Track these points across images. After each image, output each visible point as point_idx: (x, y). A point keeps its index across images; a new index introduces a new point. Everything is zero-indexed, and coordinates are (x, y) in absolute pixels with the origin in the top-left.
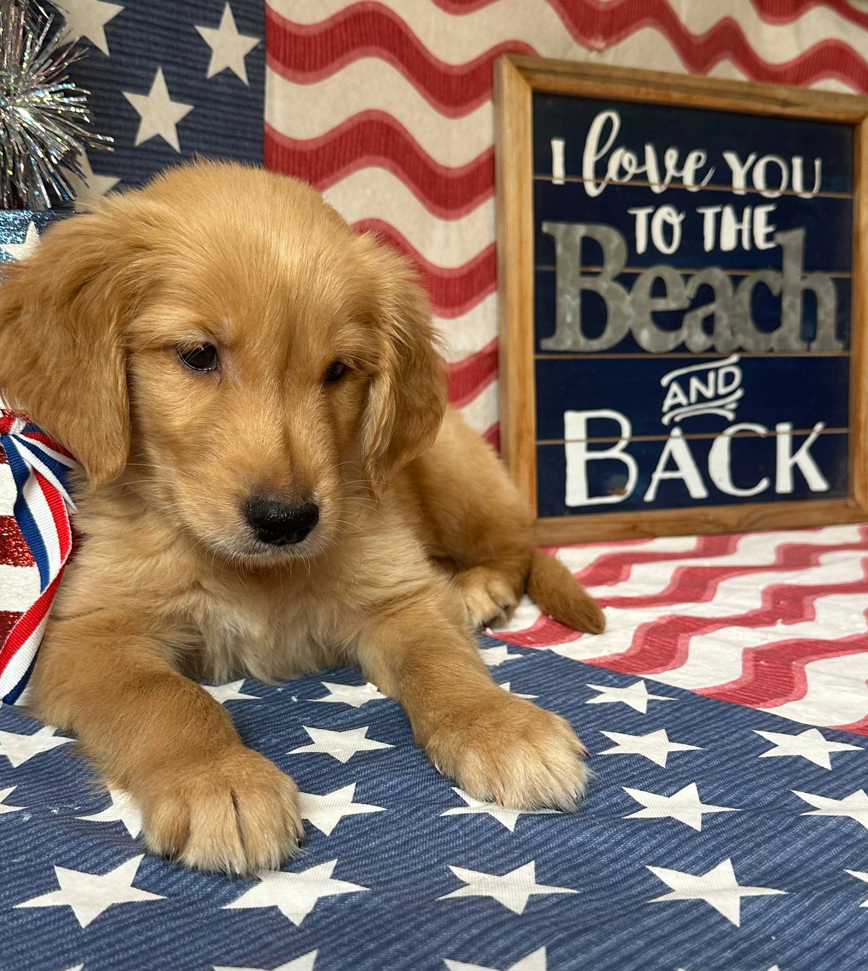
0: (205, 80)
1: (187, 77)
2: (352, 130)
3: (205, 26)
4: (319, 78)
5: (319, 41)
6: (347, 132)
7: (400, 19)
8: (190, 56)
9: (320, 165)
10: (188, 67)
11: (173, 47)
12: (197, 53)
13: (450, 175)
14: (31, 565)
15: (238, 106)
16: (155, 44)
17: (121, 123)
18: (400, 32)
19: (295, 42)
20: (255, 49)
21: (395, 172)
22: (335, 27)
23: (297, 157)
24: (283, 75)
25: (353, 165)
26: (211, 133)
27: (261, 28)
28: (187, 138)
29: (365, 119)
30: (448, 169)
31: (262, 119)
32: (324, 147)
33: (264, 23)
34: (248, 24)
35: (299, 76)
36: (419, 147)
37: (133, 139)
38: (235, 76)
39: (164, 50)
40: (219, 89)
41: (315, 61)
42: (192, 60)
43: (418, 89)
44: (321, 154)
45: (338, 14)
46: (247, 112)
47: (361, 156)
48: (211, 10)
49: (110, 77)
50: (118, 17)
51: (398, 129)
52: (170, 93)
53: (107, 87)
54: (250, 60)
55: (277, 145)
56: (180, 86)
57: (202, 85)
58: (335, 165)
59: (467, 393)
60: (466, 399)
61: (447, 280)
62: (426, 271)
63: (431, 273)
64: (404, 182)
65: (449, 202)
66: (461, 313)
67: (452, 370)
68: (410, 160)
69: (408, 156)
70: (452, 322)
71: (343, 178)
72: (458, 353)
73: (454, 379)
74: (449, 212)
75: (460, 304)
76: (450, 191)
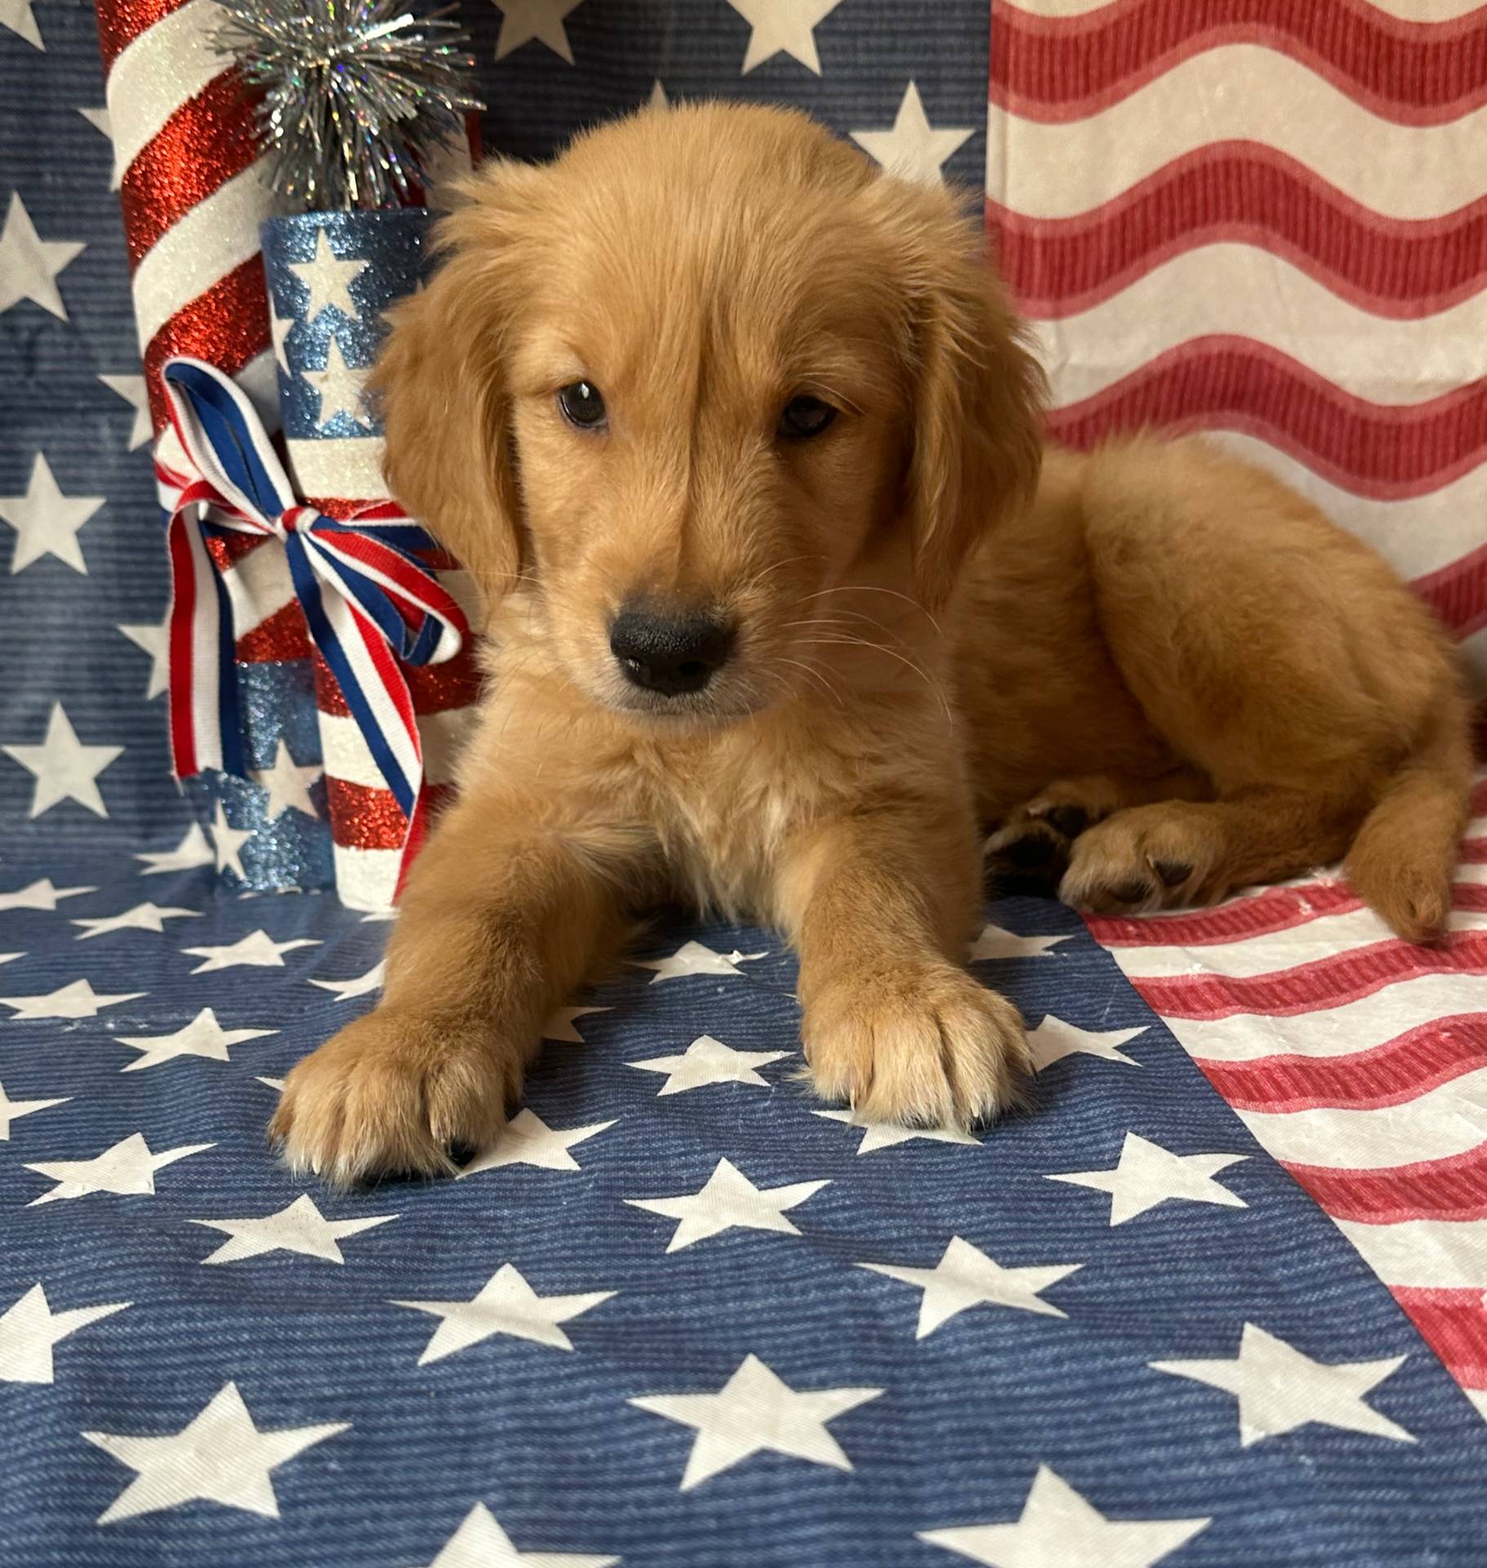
9: (1108, 57)
13: (1430, 38)
21: (1286, 49)
23: (1058, 48)
25: (1183, 46)
26: (879, 34)
28: (833, 49)
30: (1422, 26)
32: (1117, 24)
37: (740, 65)
44: (1110, 36)
47: (1203, 24)
55: (1018, 33)
58: (1143, 53)
59: (1444, 465)
60: (1438, 476)
61: (1409, 244)
62: (1360, 228)
63: (1372, 232)
64: (1307, 63)
65: (1428, 90)
66: (1441, 308)
67: (1406, 419)
68: (1324, 20)
69: (1318, 14)
70: (1415, 325)
71: (1160, 73)
72: (1421, 386)
73: (1410, 438)
74: (1429, 109)
75: (1439, 289)
76: (1430, 70)
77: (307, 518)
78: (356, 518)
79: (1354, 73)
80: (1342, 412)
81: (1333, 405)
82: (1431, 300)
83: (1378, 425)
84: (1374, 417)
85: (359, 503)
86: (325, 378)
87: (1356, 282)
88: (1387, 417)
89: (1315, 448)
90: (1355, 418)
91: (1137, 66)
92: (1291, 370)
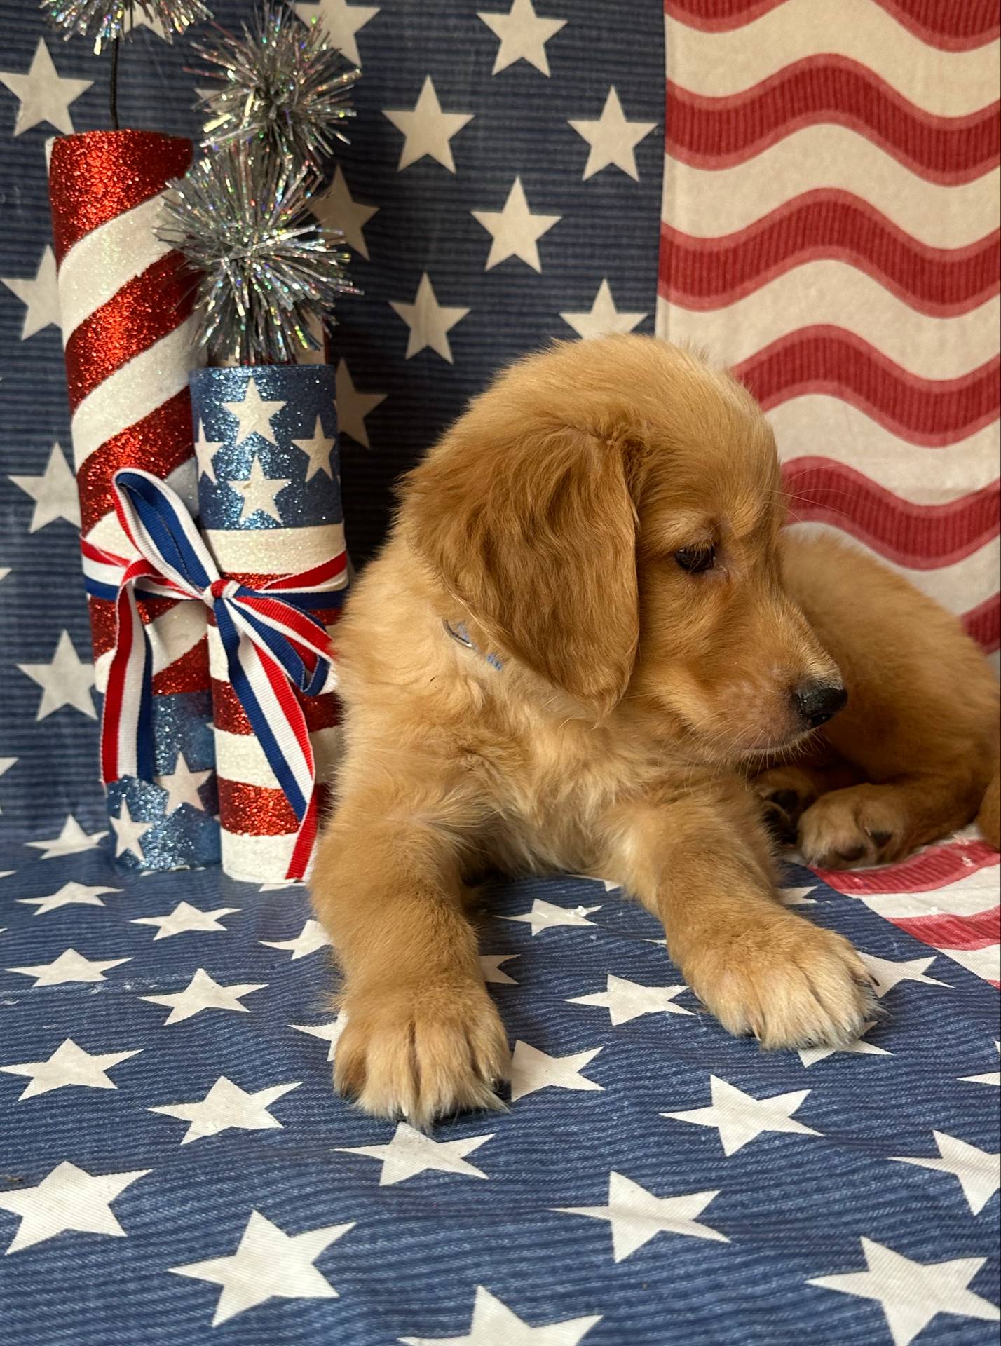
0: (579, 183)
1: (554, 183)
2: (789, 218)
3: (582, 119)
4: (742, 160)
5: (741, 113)
6: (781, 222)
7: (869, 70)
8: (559, 157)
9: (739, 266)
10: (558, 171)
11: (536, 151)
12: (571, 153)
13: (947, 259)
15: (621, 208)
16: (513, 151)
17: (470, 246)
18: (868, 87)
19: (708, 120)
20: (649, 136)
21: (856, 263)
22: (766, 94)
23: (705, 259)
24: (689, 162)
25: (788, 261)
26: (584, 245)
27: (659, 110)
28: (551, 255)
29: (810, 201)
30: (943, 251)
31: (659, 219)
32: (745, 244)
33: (664, 103)
34: (638, 107)
35: (713, 160)
36: (896, 227)
37: (484, 264)
38: (621, 173)
39: (524, 156)
40: (599, 191)
41: (736, 139)
42: (563, 162)
43: (894, 155)
44: (741, 252)
45: (771, 78)
46: (637, 214)
47: (803, 246)
48: (590, 99)
49: (456, 196)
50: (466, 127)
51: (861, 208)
52: (530, 205)
53: (454, 207)
54: (643, 151)
55: (678, 248)
56: (544, 194)
57: (574, 190)
58: (762, 264)
59: (961, 546)
60: (958, 553)
61: (936, 396)
62: (904, 386)
63: (912, 389)
64: (870, 274)
65: (947, 294)
66: (957, 439)
67: (935, 514)
68: (881, 245)
69: (877, 241)
70: (940, 451)
71: (773, 278)
72: (946, 493)
73: (938, 528)
74: (948, 307)
75: (956, 427)
76: (948, 280)
77: (231, 588)
78: (267, 588)
79: (900, 281)
80: (894, 509)
81: (887, 505)
82: (950, 434)
83: (916, 519)
84: (915, 513)
85: (272, 577)
86: (248, 486)
87: (901, 421)
88: (923, 513)
89: (875, 533)
90: (902, 514)
91: (758, 272)
92: (860, 481)
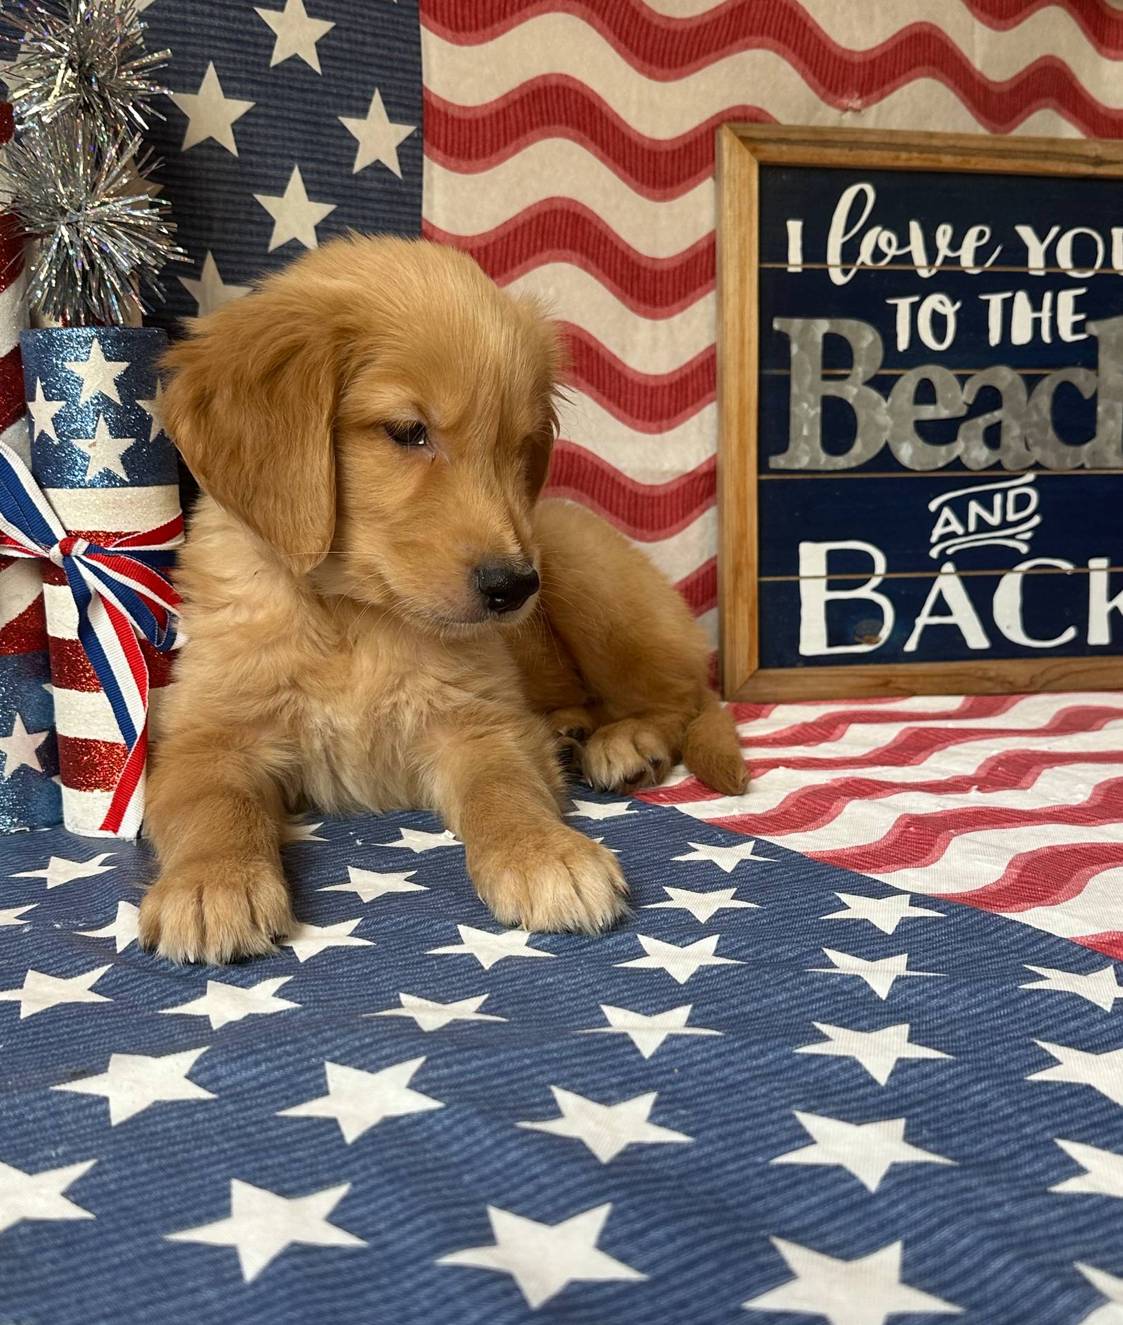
0: (350, 176)
1: (328, 173)
2: (530, 223)
3: (350, 116)
4: (490, 166)
5: (488, 122)
6: (524, 225)
7: (592, 91)
8: (332, 150)
10: (330, 163)
11: (312, 142)
12: (342, 147)
13: (658, 267)
14: (98, 691)
15: (388, 202)
16: (291, 140)
17: (252, 227)
18: (592, 107)
19: (460, 127)
20: (409, 138)
21: (585, 267)
22: (509, 106)
24: (443, 165)
25: (530, 261)
27: (417, 114)
29: (546, 208)
30: (654, 260)
31: (420, 215)
32: (494, 243)
33: (421, 108)
34: (402, 110)
35: (464, 165)
36: (617, 237)
37: (267, 245)
38: (387, 170)
39: (302, 146)
40: (367, 184)
41: (484, 146)
42: (335, 155)
43: (615, 171)
44: (491, 249)
45: (513, 92)
46: (402, 209)
47: (541, 250)
48: (357, 99)
49: (239, 179)
50: (248, 114)
51: (589, 217)
52: (308, 192)
53: (237, 189)
54: (405, 151)
56: (320, 184)
57: (347, 182)
58: (509, 263)
59: (677, 521)
60: (675, 527)
61: (652, 389)
62: (626, 379)
63: (632, 381)
64: (597, 277)
65: (658, 298)
66: (670, 428)
67: (656, 493)
68: (605, 252)
69: (602, 248)
70: (657, 437)
71: (519, 276)
72: (664, 473)
73: (659, 505)
74: (658, 310)
75: (669, 417)
76: (658, 285)
77: (80, 546)
78: (117, 546)
79: (621, 285)
80: (624, 488)
81: (619, 484)
82: (665, 422)
83: (643, 496)
84: (641, 492)
85: (118, 535)
86: (94, 444)
87: (625, 411)
88: (647, 492)
89: (610, 509)
90: (631, 491)
91: (505, 270)
92: (596, 462)
